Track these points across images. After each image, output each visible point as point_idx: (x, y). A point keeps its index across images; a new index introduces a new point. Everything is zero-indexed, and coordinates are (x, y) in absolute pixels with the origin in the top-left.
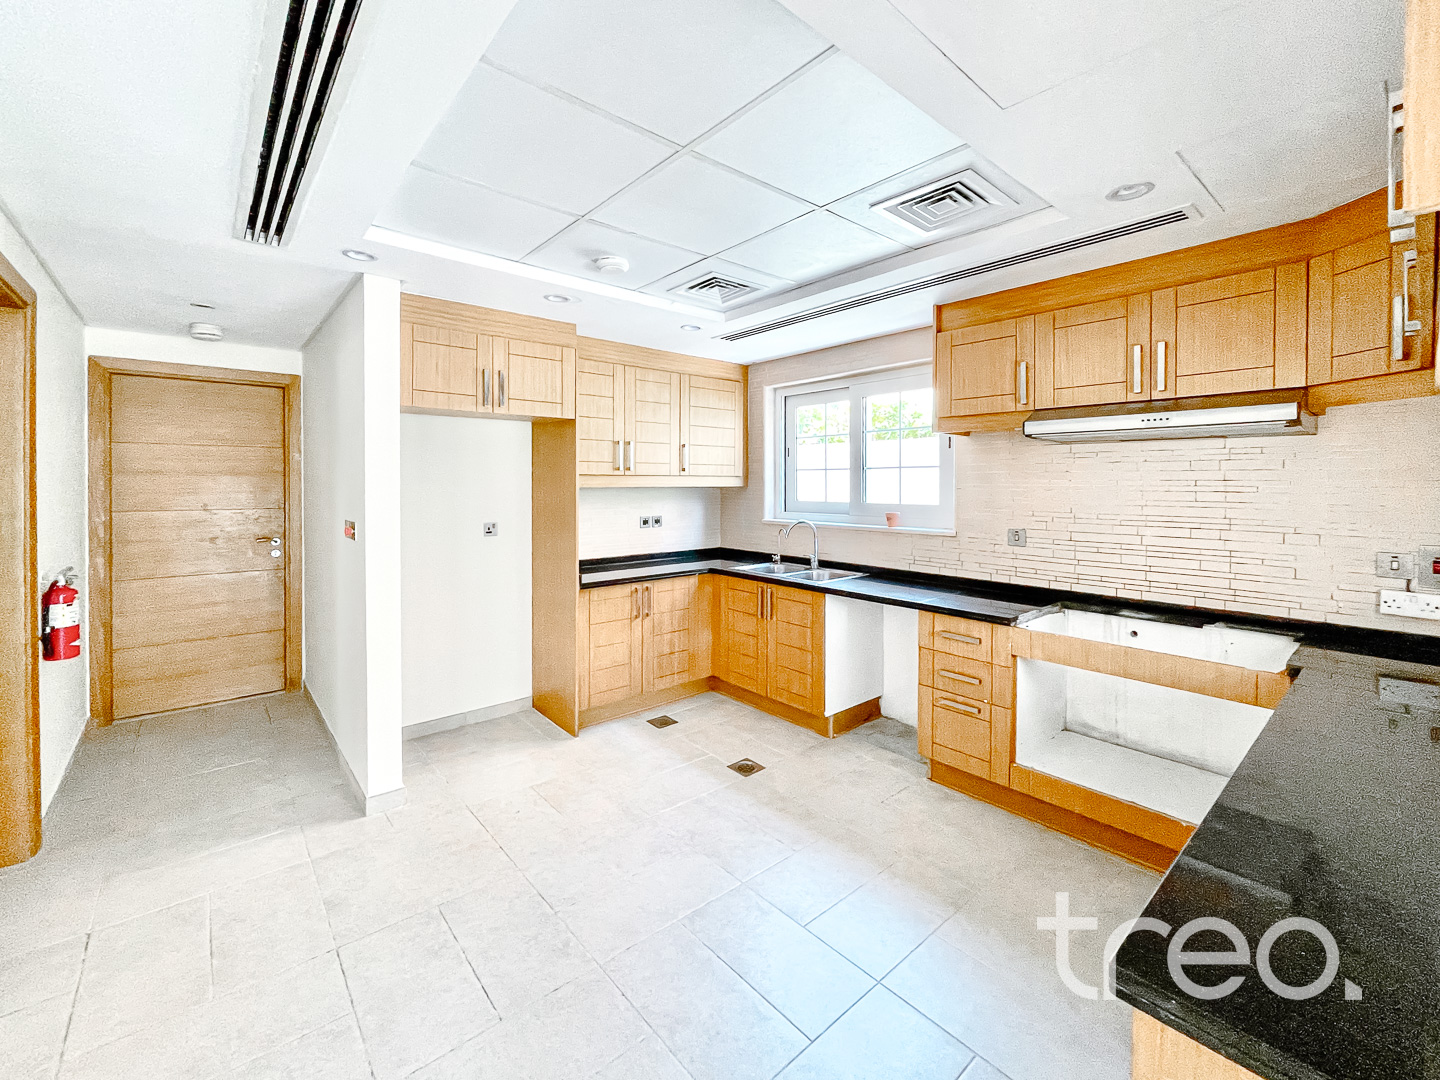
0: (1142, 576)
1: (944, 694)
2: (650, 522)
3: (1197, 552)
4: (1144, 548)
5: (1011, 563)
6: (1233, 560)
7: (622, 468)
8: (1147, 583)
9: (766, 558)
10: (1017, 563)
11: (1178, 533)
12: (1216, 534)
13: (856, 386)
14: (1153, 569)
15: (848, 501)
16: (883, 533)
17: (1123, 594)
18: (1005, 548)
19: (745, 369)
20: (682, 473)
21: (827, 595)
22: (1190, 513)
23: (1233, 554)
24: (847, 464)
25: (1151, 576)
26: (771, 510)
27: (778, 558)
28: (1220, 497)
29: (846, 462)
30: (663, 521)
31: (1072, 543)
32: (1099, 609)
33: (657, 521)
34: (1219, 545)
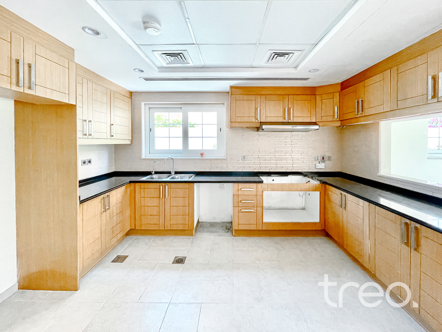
0: (275, 165)
1: (242, 208)
2: (86, 162)
3: (286, 159)
4: (275, 158)
5: (242, 165)
6: (293, 160)
7: (88, 135)
8: (276, 167)
9: (149, 173)
10: (245, 165)
11: (282, 154)
12: (290, 154)
13: (185, 108)
14: (277, 164)
15: (182, 149)
16: (200, 160)
17: (271, 171)
18: (241, 161)
19: (131, 93)
20: (112, 138)
21: (195, 183)
22: (285, 149)
23: (293, 158)
24: (181, 135)
25: (277, 165)
26: (145, 154)
27: (154, 172)
28: (290, 145)
29: (181, 134)
30: (92, 161)
31: (259, 158)
32: (266, 175)
33: (90, 162)
34: (290, 157)
